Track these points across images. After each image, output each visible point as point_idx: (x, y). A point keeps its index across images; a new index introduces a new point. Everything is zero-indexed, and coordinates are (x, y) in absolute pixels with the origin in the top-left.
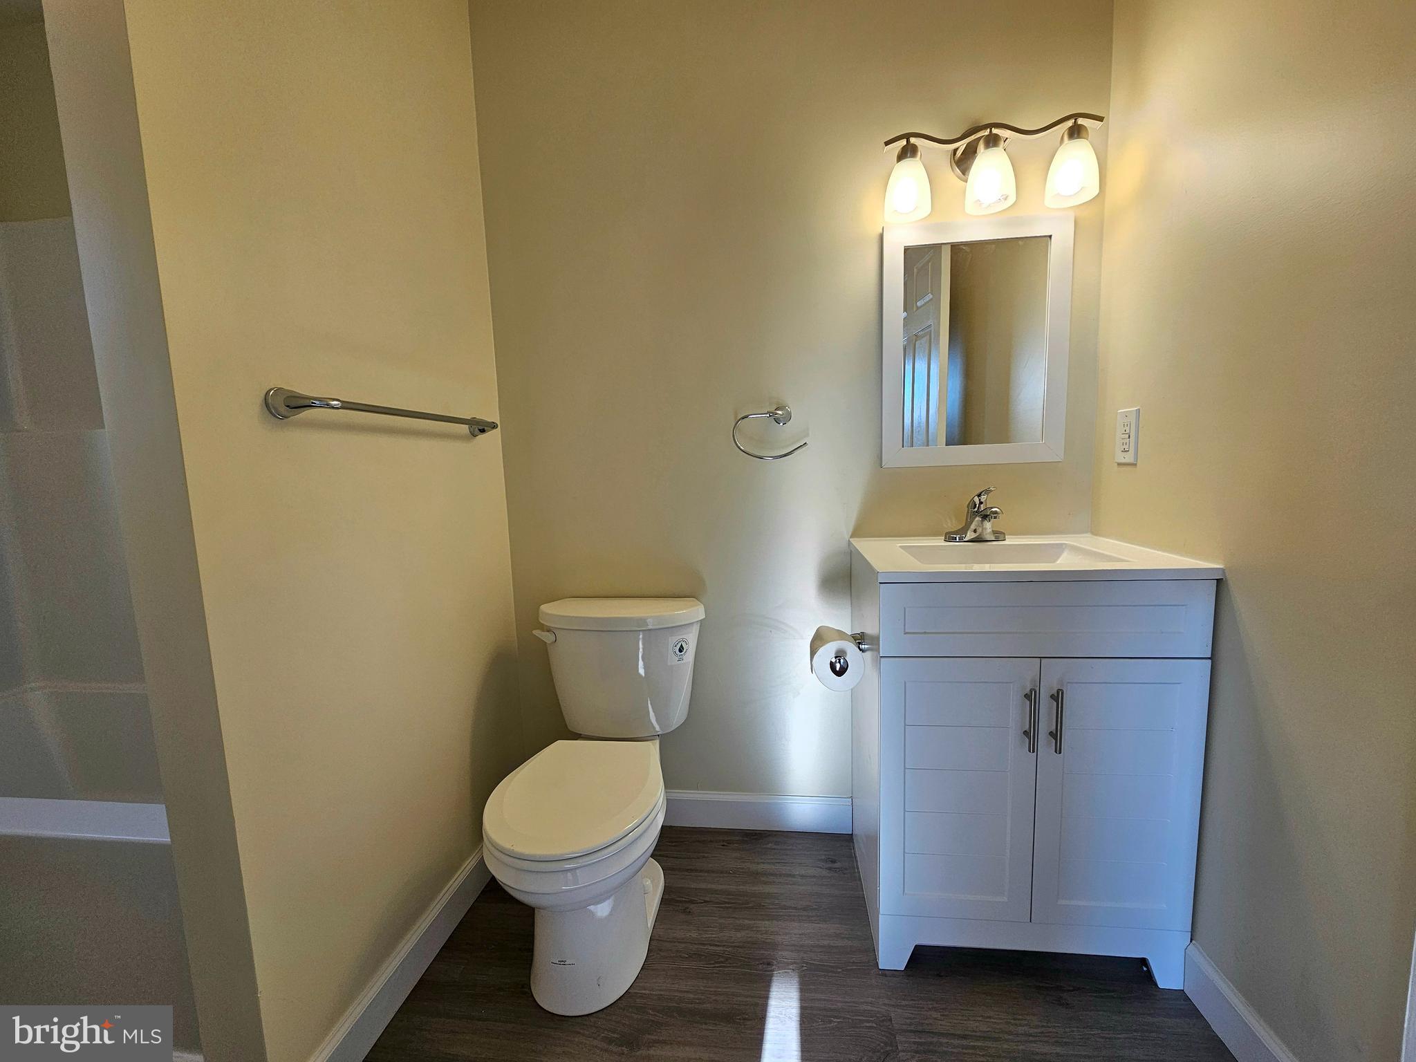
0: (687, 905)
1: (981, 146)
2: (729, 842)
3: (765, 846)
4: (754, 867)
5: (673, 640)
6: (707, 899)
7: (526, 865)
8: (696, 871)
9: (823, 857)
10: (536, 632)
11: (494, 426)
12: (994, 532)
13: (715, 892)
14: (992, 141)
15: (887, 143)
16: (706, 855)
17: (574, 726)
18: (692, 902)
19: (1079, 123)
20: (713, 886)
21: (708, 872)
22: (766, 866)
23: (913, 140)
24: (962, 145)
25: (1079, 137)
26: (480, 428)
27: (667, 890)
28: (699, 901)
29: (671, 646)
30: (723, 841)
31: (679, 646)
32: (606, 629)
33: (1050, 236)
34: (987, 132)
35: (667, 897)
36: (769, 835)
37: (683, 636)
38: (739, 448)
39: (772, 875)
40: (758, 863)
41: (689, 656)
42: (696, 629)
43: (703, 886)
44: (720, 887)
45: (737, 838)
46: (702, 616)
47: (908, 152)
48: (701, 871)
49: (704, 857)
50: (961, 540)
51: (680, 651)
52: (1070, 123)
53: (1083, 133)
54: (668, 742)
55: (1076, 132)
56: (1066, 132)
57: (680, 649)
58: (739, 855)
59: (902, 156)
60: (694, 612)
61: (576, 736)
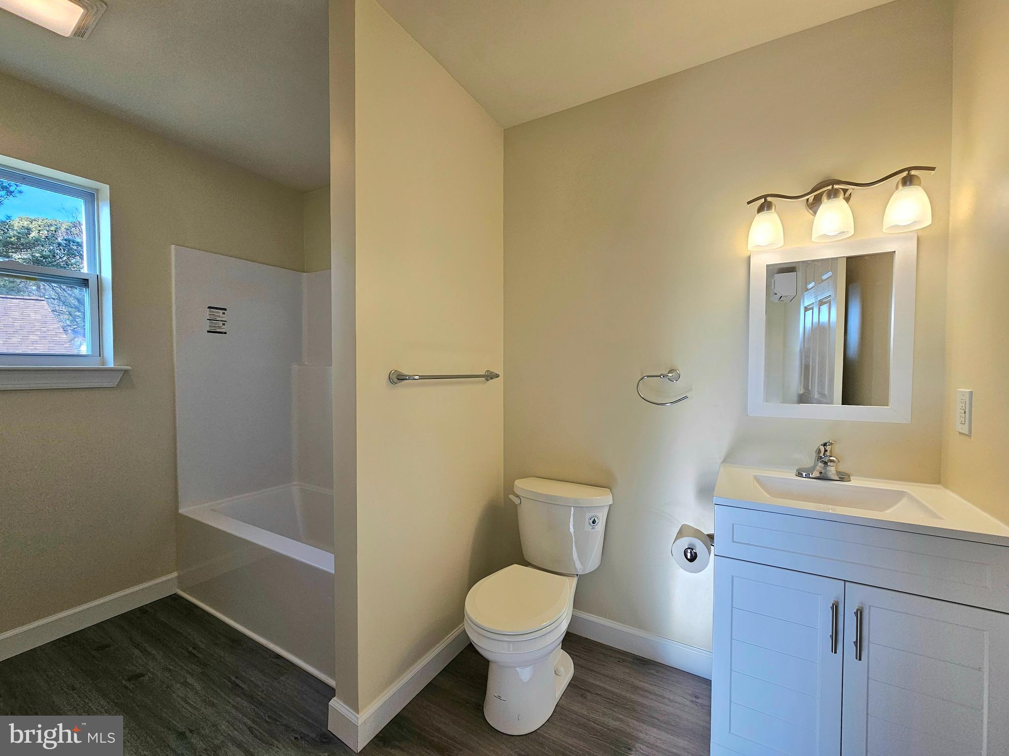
0: (586, 692)
1: (824, 198)
2: (623, 660)
3: (648, 671)
4: (637, 682)
5: (588, 515)
6: (599, 692)
7: (484, 633)
8: (596, 672)
9: (690, 692)
10: (511, 496)
11: (497, 376)
12: (838, 473)
13: (605, 690)
14: (833, 194)
15: (749, 203)
16: (606, 664)
17: (528, 557)
18: (588, 691)
19: (912, 174)
20: (606, 687)
21: (604, 675)
22: (646, 685)
23: (769, 199)
24: (811, 197)
25: (911, 183)
26: (490, 376)
27: (574, 678)
28: (593, 692)
29: (587, 519)
30: (620, 658)
31: (592, 519)
32: (550, 502)
33: (895, 252)
34: (830, 187)
35: (573, 682)
36: (653, 664)
37: (596, 514)
38: (640, 395)
39: (647, 691)
40: (640, 681)
41: (600, 526)
42: (606, 510)
43: (598, 683)
44: (610, 688)
45: (629, 659)
46: (611, 503)
47: (765, 206)
48: (600, 674)
49: (603, 665)
50: (807, 476)
51: (594, 522)
52: (905, 174)
53: (915, 181)
54: (582, 579)
55: (908, 181)
56: (900, 181)
57: (593, 522)
58: (629, 671)
59: (761, 209)
60: (604, 499)
61: (527, 564)
